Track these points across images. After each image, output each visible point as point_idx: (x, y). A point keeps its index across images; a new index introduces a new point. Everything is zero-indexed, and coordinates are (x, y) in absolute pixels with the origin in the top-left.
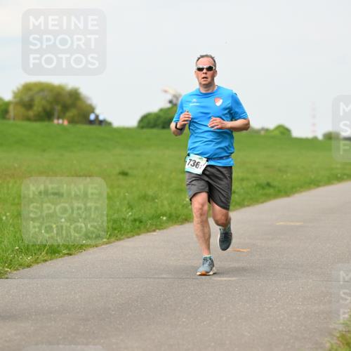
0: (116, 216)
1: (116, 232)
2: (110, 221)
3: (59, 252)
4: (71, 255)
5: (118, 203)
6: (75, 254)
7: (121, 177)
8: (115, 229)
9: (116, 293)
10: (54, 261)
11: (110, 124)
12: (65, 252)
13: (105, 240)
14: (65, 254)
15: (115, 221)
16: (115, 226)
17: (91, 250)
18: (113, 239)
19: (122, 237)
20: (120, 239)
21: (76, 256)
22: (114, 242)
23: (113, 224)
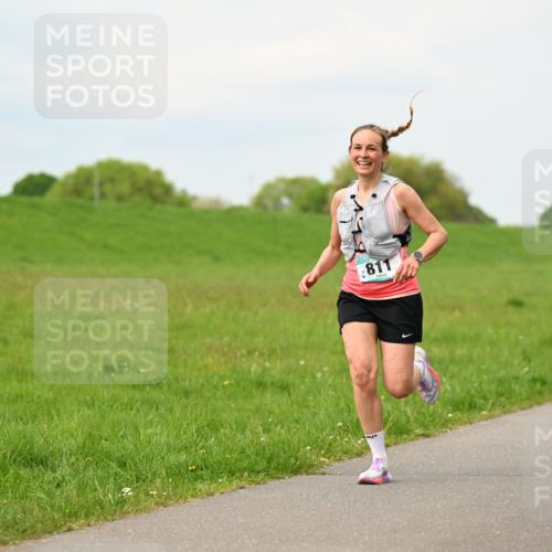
0: (502, 373)
1: (503, 399)
2: (492, 382)
3: (408, 432)
4: (428, 436)
5: (506, 352)
6: (435, 436)
7: (511, 309)
8: (502, 395)
9: (503, 501)
10: (401, 446)
11: (492, 221)
12: (418, 431)
13: (484, 413)
14: (418, 436)
15: (501, 382)
16: (500, 389)
17: (462, 429)
18: (498, 412)
19: (513, 409)
20: (510, 412)
21: (437, 439)
22: (500, 416)
23: (498, 386)
